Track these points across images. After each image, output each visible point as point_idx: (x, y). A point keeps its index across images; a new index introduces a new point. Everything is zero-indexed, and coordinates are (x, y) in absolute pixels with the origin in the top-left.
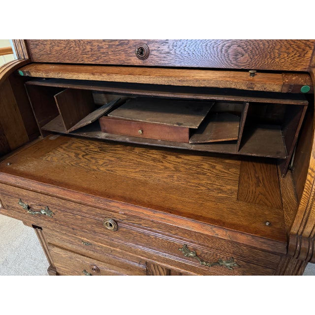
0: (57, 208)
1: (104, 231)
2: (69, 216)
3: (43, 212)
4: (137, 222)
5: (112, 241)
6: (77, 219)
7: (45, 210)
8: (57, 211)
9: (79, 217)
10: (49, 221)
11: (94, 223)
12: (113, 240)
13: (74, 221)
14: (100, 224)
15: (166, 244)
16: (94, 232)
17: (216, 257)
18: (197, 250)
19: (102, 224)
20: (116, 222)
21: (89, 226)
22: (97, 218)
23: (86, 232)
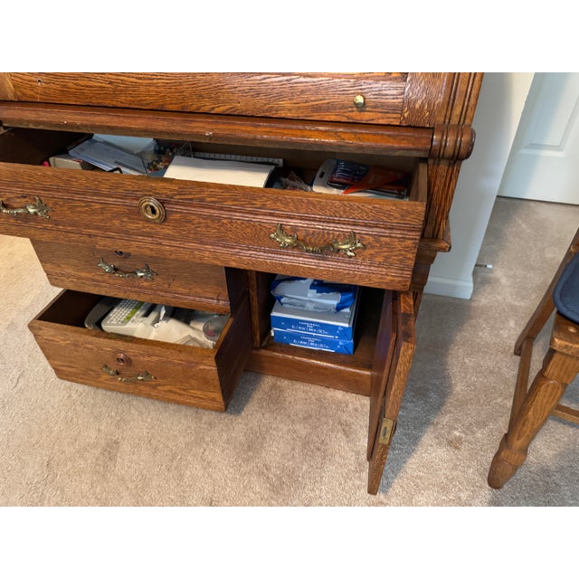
0: (57, 195)
1: (144, 227)
2: (78, 209)
3: (32, 211)
4: (197, 196)
5: (159, 246)
6: (94, 212)
7: (34, 205)
8: (56, 203)
9: (98, 206)
10: (45, 228)
11: (124, 213)
12: (161, 244)
13: (90, 218)
14: (135, 213)
15: (249, 230)
16: (127, 233)
17: (328, 238)
18: (298, 230)
19: (139, 213)
20: (162, 203)
21: (117, 223)
22: (128, 202)
23: (112, 237)
